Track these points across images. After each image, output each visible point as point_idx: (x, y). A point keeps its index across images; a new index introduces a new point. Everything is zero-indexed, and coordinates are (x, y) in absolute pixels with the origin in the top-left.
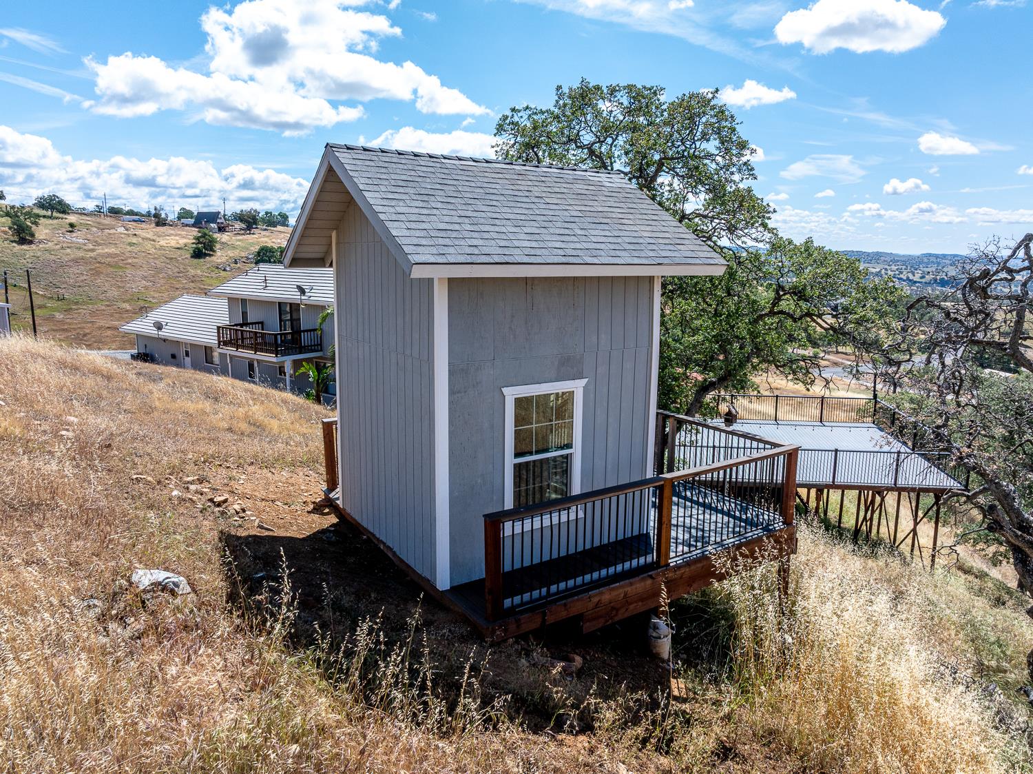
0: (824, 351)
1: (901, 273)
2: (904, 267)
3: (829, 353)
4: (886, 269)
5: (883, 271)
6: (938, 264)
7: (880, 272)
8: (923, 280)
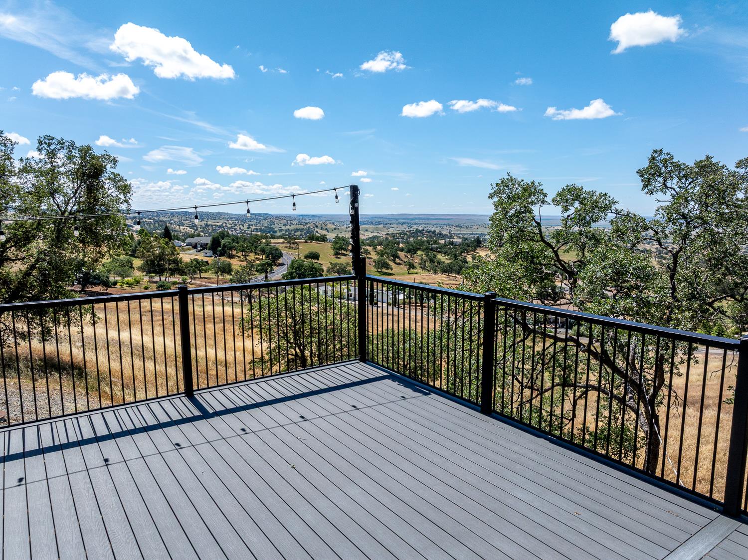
0: (191, 278)
1: (236, 225)
2: (237, 222)
3: (195, 278)
4: (226, 223)
5: (224, 224)
6: (257, 219)
7: (222, 225)
8: (250, 230)
